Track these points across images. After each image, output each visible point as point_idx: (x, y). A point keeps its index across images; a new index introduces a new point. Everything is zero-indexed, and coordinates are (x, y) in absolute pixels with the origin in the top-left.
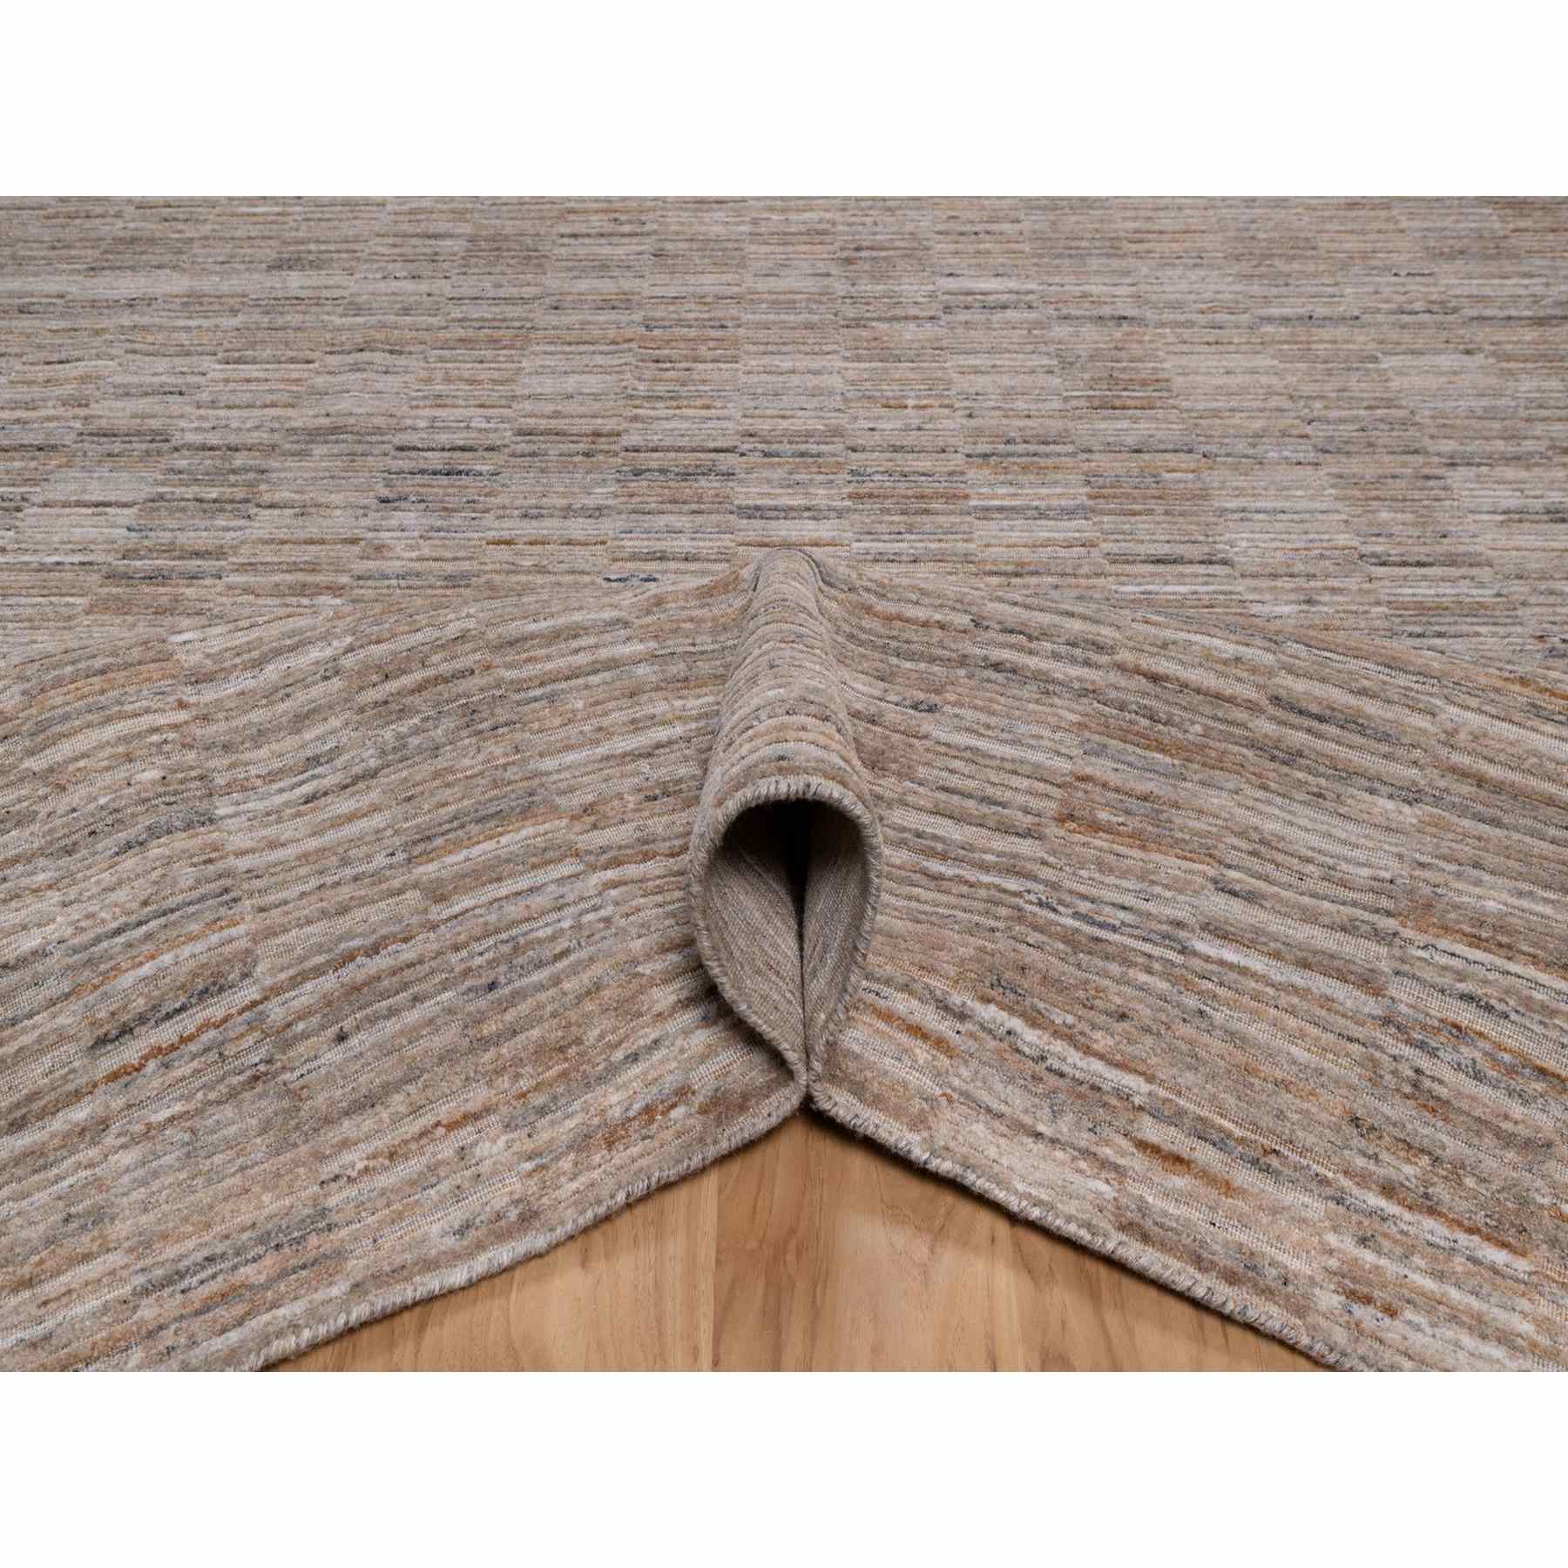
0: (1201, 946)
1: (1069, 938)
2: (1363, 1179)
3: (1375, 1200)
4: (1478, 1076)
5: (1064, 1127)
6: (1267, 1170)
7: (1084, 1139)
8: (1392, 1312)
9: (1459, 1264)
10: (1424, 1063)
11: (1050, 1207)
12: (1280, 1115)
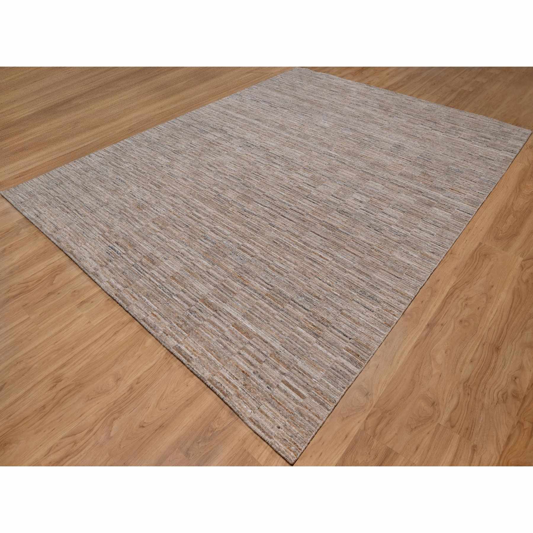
0: (174, 297)
1: (159, 292)
2: (175, 322)
3: (175, 325)
4: (196, 317)
5: (145, 309)
6: (165, 319)
7: (146, 311)
8: (167, 335)
9: (179, 333)
10: (190, 314)
11: (136, 316)
12: (170, 315)
